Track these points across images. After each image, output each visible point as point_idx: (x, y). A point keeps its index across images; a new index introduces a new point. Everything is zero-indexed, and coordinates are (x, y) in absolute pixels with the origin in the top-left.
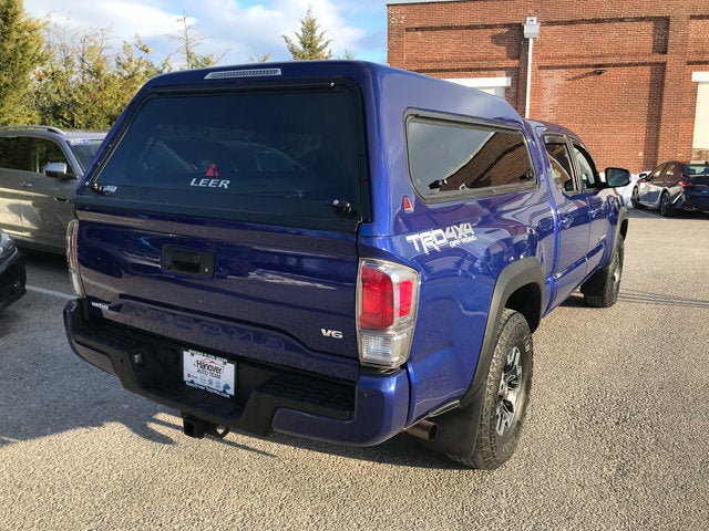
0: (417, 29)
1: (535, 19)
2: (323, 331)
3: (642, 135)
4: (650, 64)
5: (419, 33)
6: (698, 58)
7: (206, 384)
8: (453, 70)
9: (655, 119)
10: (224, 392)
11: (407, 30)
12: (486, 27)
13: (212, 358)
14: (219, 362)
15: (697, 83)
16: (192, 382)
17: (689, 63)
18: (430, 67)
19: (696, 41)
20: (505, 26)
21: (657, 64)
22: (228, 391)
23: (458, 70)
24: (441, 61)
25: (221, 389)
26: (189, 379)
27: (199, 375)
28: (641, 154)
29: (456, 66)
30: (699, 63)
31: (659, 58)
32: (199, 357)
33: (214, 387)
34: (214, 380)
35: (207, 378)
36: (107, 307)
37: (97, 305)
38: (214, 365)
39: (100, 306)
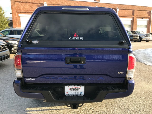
0: (18, 2)
1: (46, 3)
2: (118, 72)
5: (19, 3)
7: (74, 94)
8: (29, 13)
10: (81, 94)
11: (16, 2)
12: (36, 3)
13: (76, 86)
16: (69, 94)
18: (23, 11)
20: (40, 4)
22: (82, 94)
23: (30, 13)
24: (25, 10)
25: (80, 94)
26: (68, 94)
27: (71, 92)
29: (29, 12)
32: (71, 87)
33: (77, 94)
34: (77, 92)
35: (74, 92)
36: (35, 79)
37: (29, 79)
38: (77, 88)
39: (31, 79)
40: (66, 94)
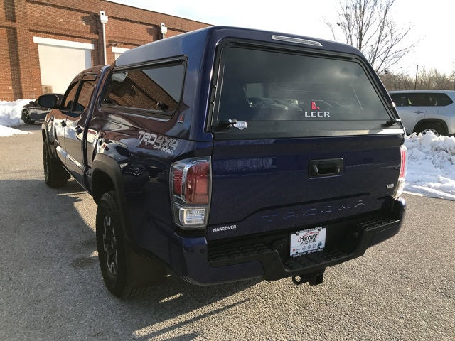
2: (387, 186)
3: (9, 75)
4: (6, 27)
6: (36, 28)
7: (307, 249)
9: (15, 64)
10: (319, 248)
13: (312, 230)
14: (315, 231)
15: (37, 44)
16: (297, 253)
17: (30, 31)
19: (32, 17)
21: (10, 28)
22: (321, 247)
25: (317, 248)
26: (295, 253)
27: (302, 246)
28: (11, 88)
30: (36, 31)
31: (10, 24)
32: (303, 234)
33: (311, 249)
34: (312, 244)
35: (307, 245)
36: (235, 227)
37: (221, 229)
38: (312, 235)
39: (225, 228)
40: (292, 253)
